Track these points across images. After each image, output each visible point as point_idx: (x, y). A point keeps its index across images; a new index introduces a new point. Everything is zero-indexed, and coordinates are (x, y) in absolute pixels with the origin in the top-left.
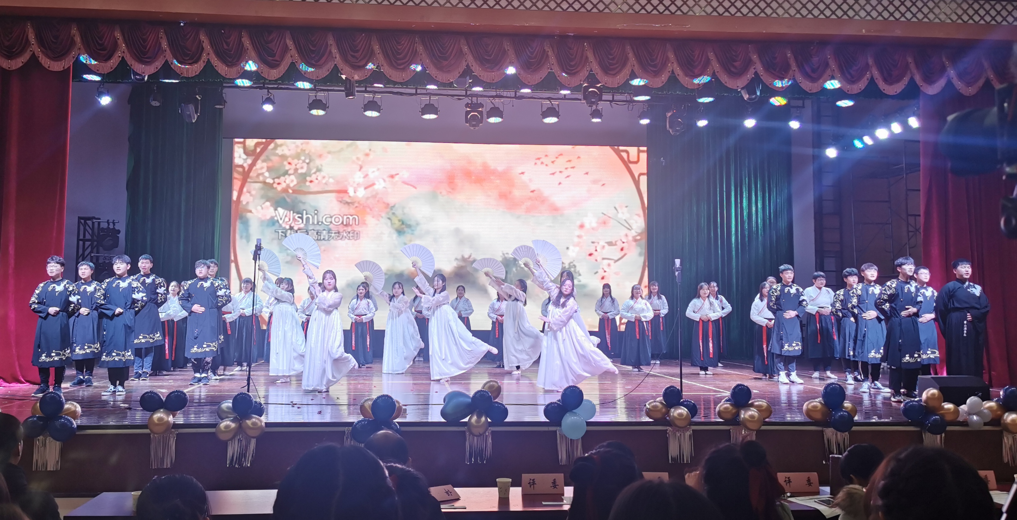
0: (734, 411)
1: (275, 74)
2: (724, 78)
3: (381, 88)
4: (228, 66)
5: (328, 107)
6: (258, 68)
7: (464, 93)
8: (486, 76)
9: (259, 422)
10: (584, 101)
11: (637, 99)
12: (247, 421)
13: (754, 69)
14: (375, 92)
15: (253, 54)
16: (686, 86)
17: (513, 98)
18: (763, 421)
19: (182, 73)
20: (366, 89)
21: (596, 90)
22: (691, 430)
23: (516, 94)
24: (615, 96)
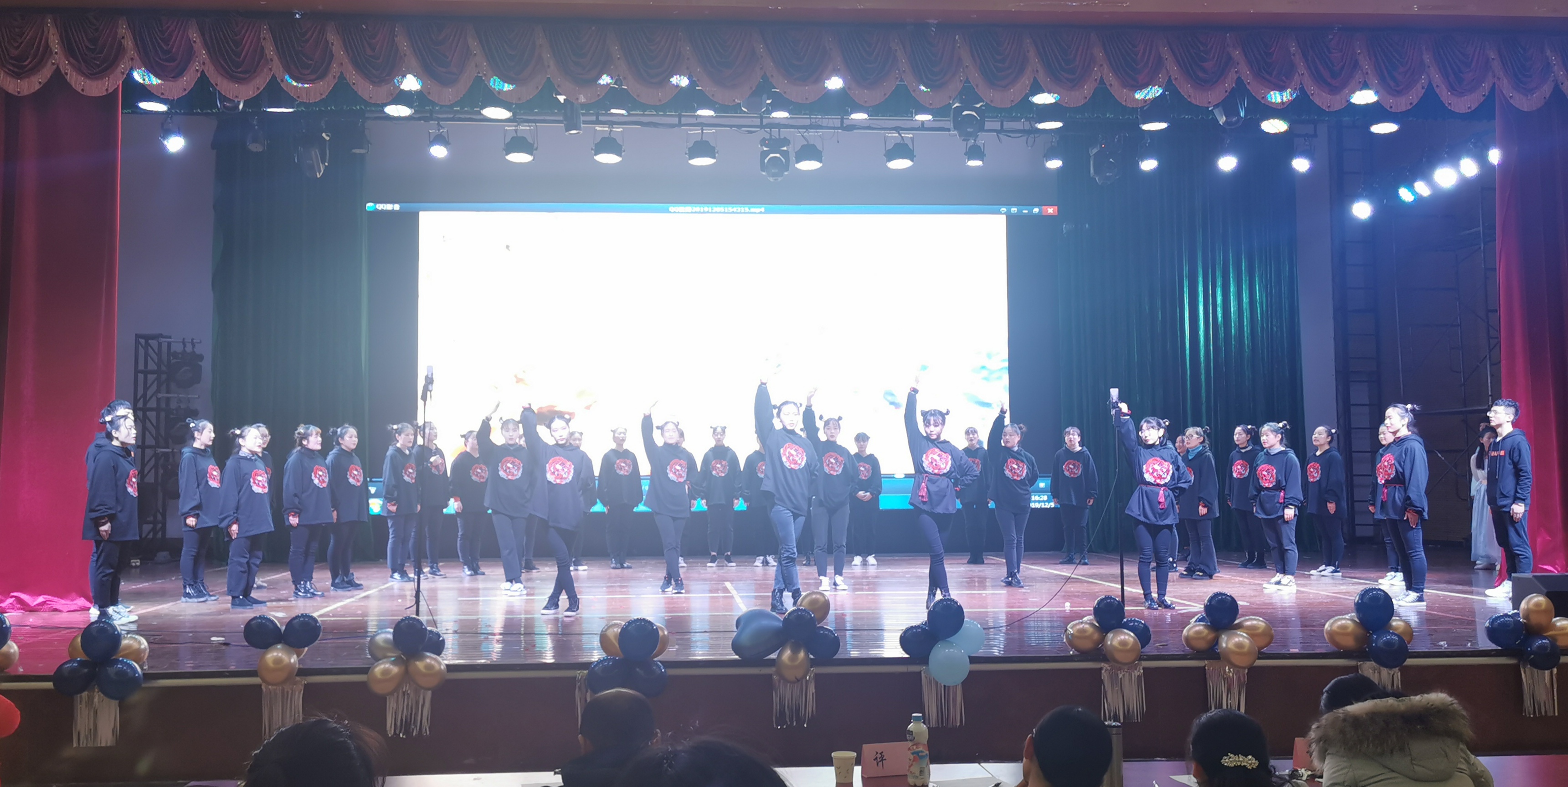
0: (1210, 637)
1: (449, 95)
2: (1187, 90)
3: (623, 115)
4: (373, 83)
5: (537, 149)
6: (422, 87)
7: (757, 121)
8: (795, 92)
9: (436, 665)
10: (956, 132)
11: (1041, 126)
12: (418, 663)
13: (1236, 72)
14: (612, 123)
15: (414, 62)
16: (1124, 103)
17: (838, 128)
18: (1260, 653)
19: (298, 97)
20: (597, 118)
21: (974, 113)
22: (1141, 668)
23: (842, 123)
24: (1005, 123)
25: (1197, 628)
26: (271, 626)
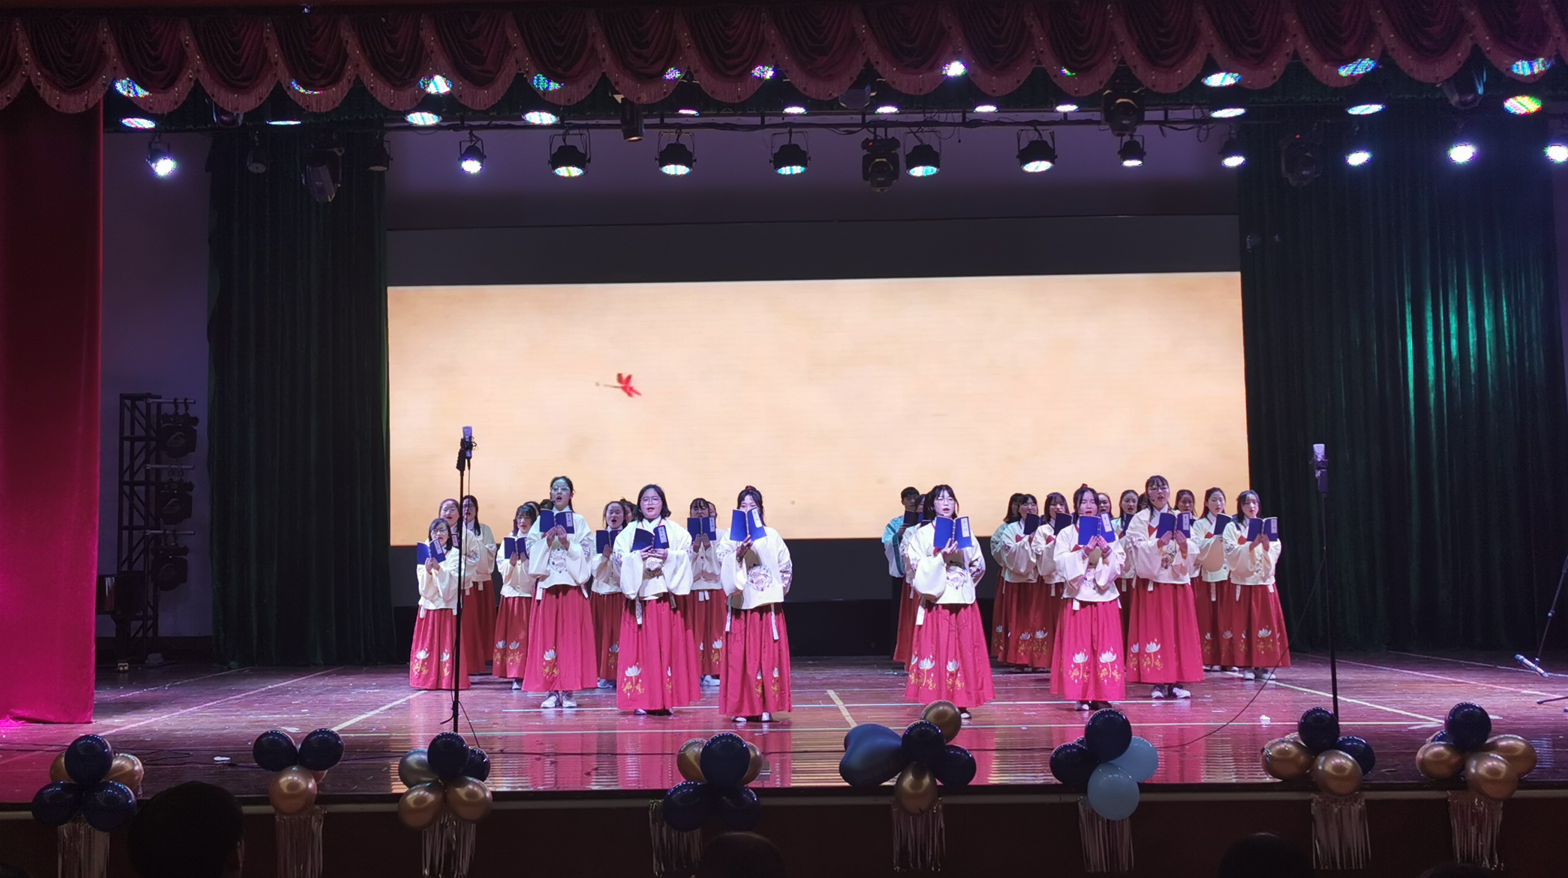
0: (1454, 760)
1: (485, 97)
2: (1407, 62)
3: (693, 116)
4: (394, 86)
5: (589, 161)
6: (452, 89)
7: (858, 119)
8: (904, 82)
9: (480, 792)
10: (1107, 127)
11: (1217, 114)
12: (458, 790)
13: (1472, 38)
14: (680, 127)
15: (442, 61)
16: (1325, 82)
17: (958, 125)
18: (1520, 781)
19: (308, 107)
20: (662, 120)
21: (1131, 102)
22: (1363, 800)
23: (964, 117)
24: (1170, 112)
25: (1436, 749)
26: (285, 744)
